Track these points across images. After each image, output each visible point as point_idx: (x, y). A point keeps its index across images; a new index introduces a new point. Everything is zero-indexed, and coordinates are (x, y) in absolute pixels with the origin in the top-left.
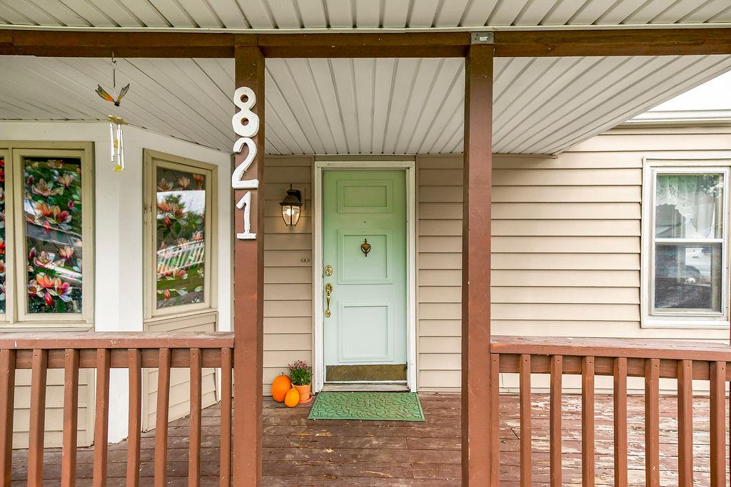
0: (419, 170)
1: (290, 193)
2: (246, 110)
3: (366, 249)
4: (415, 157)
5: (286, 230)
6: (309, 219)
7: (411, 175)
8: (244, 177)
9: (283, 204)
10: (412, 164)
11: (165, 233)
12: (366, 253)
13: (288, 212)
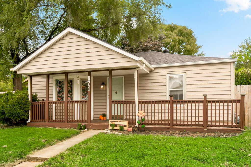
0: (125, 78)
1: (102, 83)
2: (89, 78)
3: (116, 93)
4: (124, 75)
5: (102, 90)
6: (106, 88)
7: (123, 78)
8: (89, 84)
9: (101, 85)
10: (123, 77)
11: (83, 91)
12: (116, 94)
13: (102, 87)
